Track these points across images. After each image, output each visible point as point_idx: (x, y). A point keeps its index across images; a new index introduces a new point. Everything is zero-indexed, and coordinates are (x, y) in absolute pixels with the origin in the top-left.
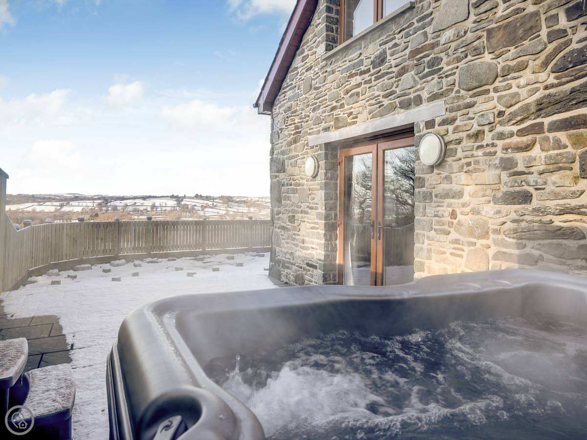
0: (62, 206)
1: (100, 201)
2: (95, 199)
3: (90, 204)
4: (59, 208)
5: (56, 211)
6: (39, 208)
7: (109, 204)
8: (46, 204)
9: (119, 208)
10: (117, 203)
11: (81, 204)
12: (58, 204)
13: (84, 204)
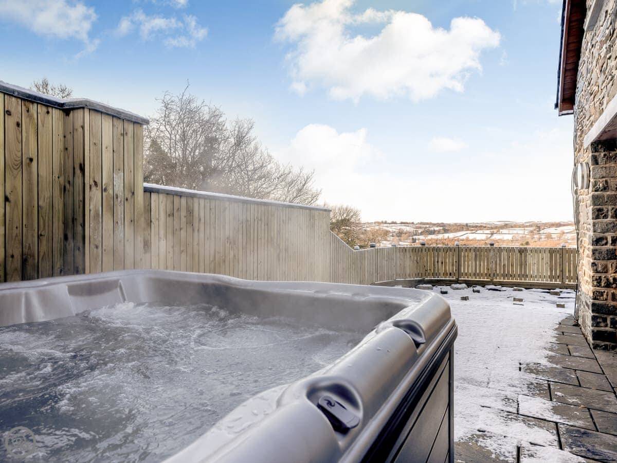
0: (492, 234)
1: (531, 229)
2: (527, 226)
3: (520, 231)
4: (490, 235)
5: (487, 239)
6: (471, 236)
7: (542, 232)
8: (479, 232)
9: (553, 236)
10: (552, 230)
11: (511, 232)
12: (488, 232)
13: (515, 232)
